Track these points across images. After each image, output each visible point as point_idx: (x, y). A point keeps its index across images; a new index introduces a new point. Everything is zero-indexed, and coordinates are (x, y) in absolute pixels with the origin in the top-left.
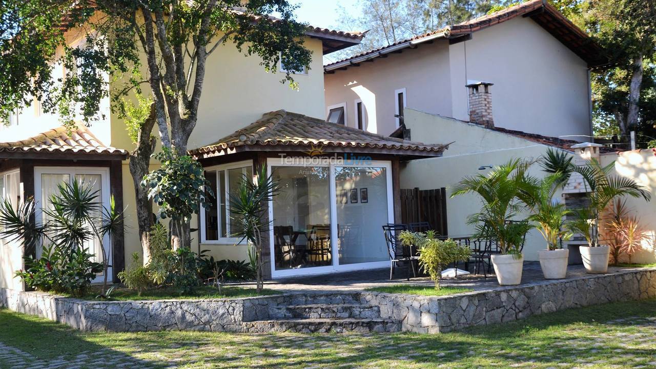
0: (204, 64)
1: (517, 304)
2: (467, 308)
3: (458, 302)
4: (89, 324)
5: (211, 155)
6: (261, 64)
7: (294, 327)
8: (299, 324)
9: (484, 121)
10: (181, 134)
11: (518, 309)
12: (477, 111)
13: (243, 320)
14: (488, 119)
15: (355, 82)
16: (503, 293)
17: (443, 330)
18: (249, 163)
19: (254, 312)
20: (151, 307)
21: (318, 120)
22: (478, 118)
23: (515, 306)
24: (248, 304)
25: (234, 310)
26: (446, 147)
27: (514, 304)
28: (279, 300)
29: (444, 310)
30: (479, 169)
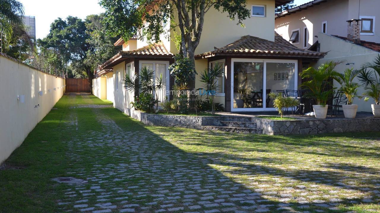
0: (203, 17)
1: (319, 127)
2: (289, 126)
3: (284, 123)
4: (148, 122)
5: (208, 57)
6: (228, 16)
7: (221, 129)
8: (222, 128)
9: (354, 40)
10: (191, 47)
11: (320, 129)
12: (351, 34)
13: (202, 125)
14: (356, 38)
15: (304, 18)
16: (311, 121)
17: (275, 134)
18: (224, 61)
19: (207, 122)
20: (169, 117)
21: (265, 40)
22: (351, 38)
23: (318, 128)
24: (204, 119)
25: (199, 121)
26: (326, 53)
27: (317, 127)
28: (218, 119)
29: (277, 126)
30: (346, 65)
